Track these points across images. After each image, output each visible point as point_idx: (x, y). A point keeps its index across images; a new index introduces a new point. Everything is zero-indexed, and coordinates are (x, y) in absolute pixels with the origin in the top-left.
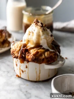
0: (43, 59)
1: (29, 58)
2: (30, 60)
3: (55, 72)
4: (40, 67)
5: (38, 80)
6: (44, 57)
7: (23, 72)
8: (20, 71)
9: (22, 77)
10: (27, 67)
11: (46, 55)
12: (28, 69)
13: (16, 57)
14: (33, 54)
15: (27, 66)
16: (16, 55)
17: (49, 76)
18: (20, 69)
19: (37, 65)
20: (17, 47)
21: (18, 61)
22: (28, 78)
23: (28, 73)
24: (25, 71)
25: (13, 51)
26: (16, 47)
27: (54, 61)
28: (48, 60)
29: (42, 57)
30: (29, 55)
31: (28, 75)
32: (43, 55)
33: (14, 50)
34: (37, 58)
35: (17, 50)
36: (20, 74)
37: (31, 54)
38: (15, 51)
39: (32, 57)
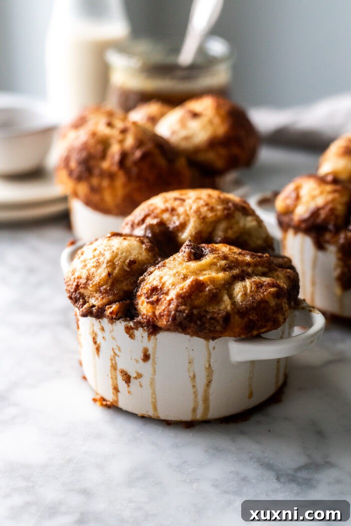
0: (227, 318)
1: (161, 316)
2: (163, 322)
3: (277, 376)
4: (210, 354)
5: (199, 416)
6: (229, 308)
7: (128, 379)
8: (114, 379)
9: (121, 405)
10: (146, 357)
11: (239, 297)
12: (154, 363)
13: (94, 309)
14: (179, 296)
15: (150, 352)
16: (93, 301)
17: (251, 395)
18: (114, 367)
19: (198, 343)
20: (97, 266)
21: (103, 329)
22: (155, 408)
23: (152, 383)
24: (139, 376)
25: (77, 286)
26: (91, 264)
27: (276, 324)
28: (246, 320)
29: (222, 307)
30: (158, 300)
31: (154, 393)
32: (226, 298)
33: (79, 278)
34: (195, 312)
35: (97, 280)
36: (116, 390)
37: (167, 294)
38: (86, 284)
39: (176, 310)
